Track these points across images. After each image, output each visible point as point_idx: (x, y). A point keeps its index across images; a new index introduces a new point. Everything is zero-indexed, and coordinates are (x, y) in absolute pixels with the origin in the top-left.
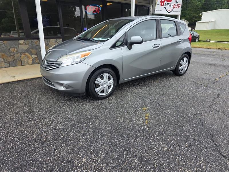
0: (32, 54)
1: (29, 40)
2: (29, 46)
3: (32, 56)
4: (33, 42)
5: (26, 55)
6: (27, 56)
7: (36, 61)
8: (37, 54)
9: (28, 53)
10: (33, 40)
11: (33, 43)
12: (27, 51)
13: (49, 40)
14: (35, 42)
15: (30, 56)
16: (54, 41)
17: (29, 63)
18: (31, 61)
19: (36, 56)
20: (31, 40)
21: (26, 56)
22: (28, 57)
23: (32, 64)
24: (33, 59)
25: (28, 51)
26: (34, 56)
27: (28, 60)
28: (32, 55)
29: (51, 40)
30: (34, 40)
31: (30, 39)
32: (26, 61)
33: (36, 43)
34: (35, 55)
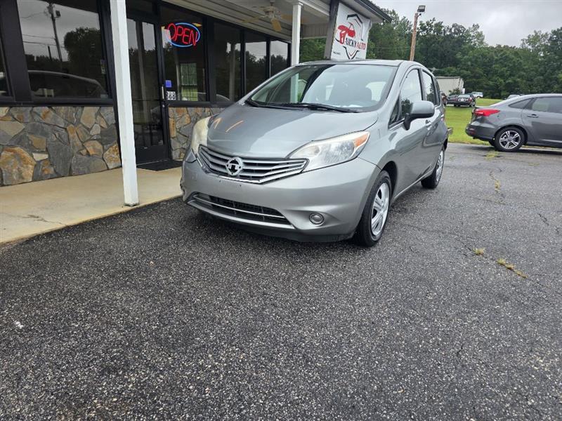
0: (32, 149)
1: (24, 108)
2: (22, 126)
3: (33, 156)
4: (35, 113)
5: (14, 152)
6: (18, 155)
7: (43, 171)
8: (47, 151)
9: (22, 146)
10: (35, 109)
11: (37, 118)
12: (19, 140)
13: (80, 109)
14: (41, 114)
15: (26, 155)
16: (93, 114)
17: (23, 178)
18: (31, 172)
19: (46, 156)
20: (30, 108)
21: (16, 155)
22: (21, 159)
23: (34, 180)
24: (35, 166)
25: (21, 140)
26: (38, 157)
27: (22, 168)
28: (34, 154)
29: (86, 109)
30: (40, 108)
31: (26, 105)
32: (14, 170)
33: (44, 115)
34: (42, 152)
